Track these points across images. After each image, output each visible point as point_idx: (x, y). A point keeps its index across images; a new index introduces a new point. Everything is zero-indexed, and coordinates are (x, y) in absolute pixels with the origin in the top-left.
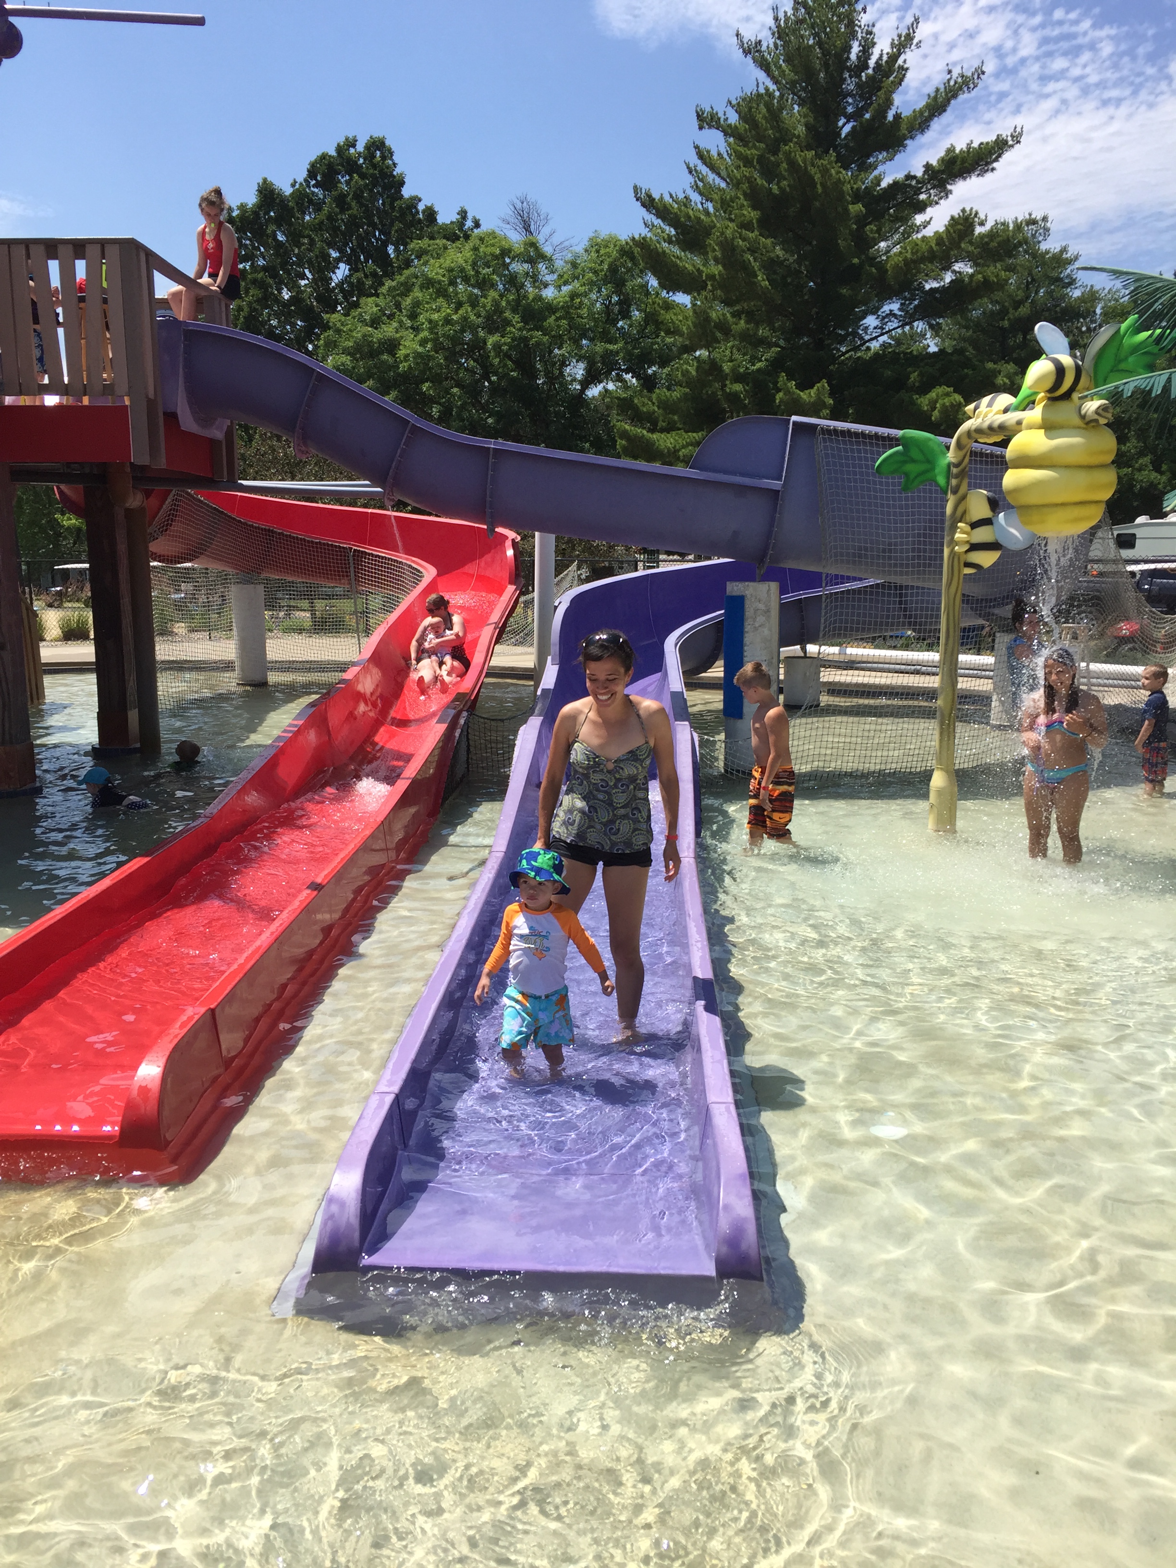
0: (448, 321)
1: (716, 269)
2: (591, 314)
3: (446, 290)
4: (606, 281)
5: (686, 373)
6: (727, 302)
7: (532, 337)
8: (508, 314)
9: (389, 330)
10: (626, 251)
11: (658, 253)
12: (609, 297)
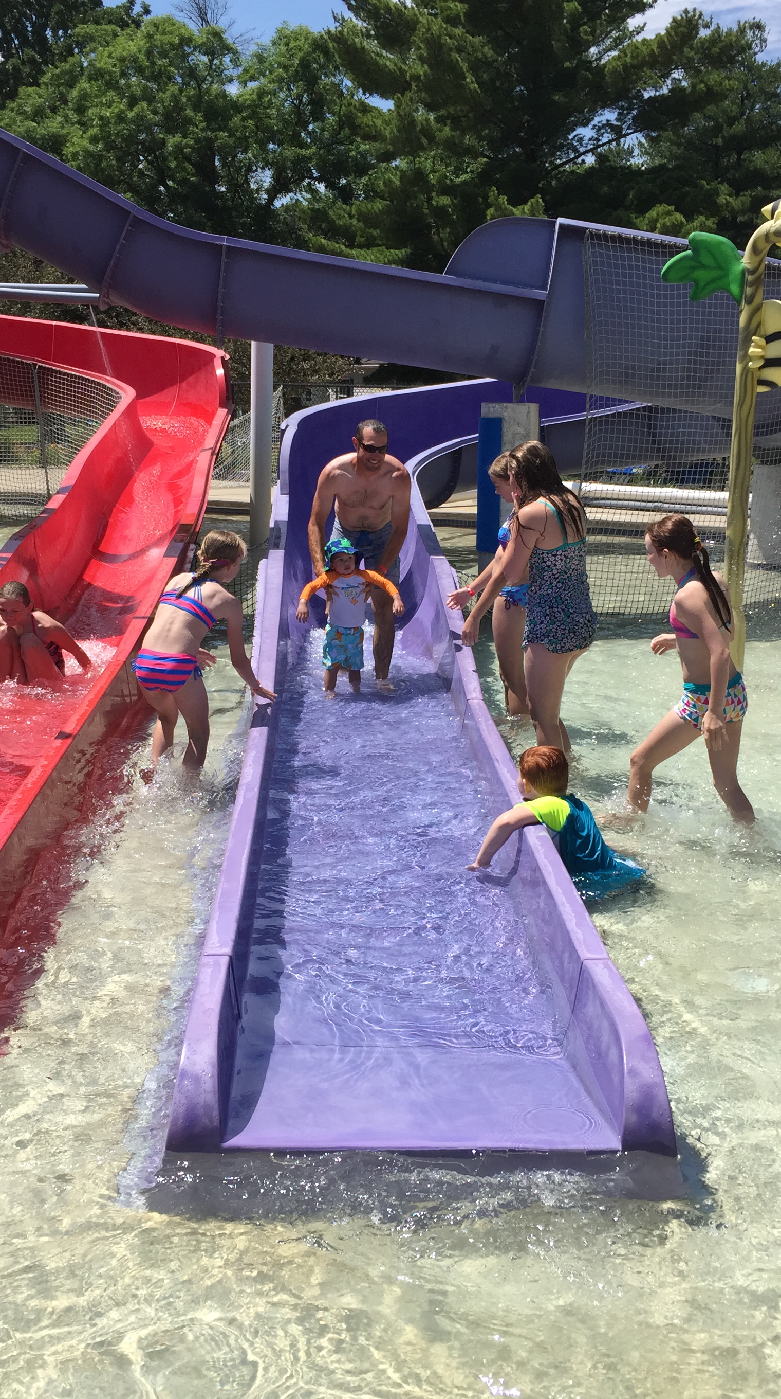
0: (121, 118)
1: (421, 70)
2: (280, 114)
3: (117, 82)
4: (296, 78)
5: (388, 183)
6: (430, 107)
7: (217, 138)
8: (189, 112)
9: (53, 125)
10: (319, 45)
11: (356, 49)
12: (299, 97)
